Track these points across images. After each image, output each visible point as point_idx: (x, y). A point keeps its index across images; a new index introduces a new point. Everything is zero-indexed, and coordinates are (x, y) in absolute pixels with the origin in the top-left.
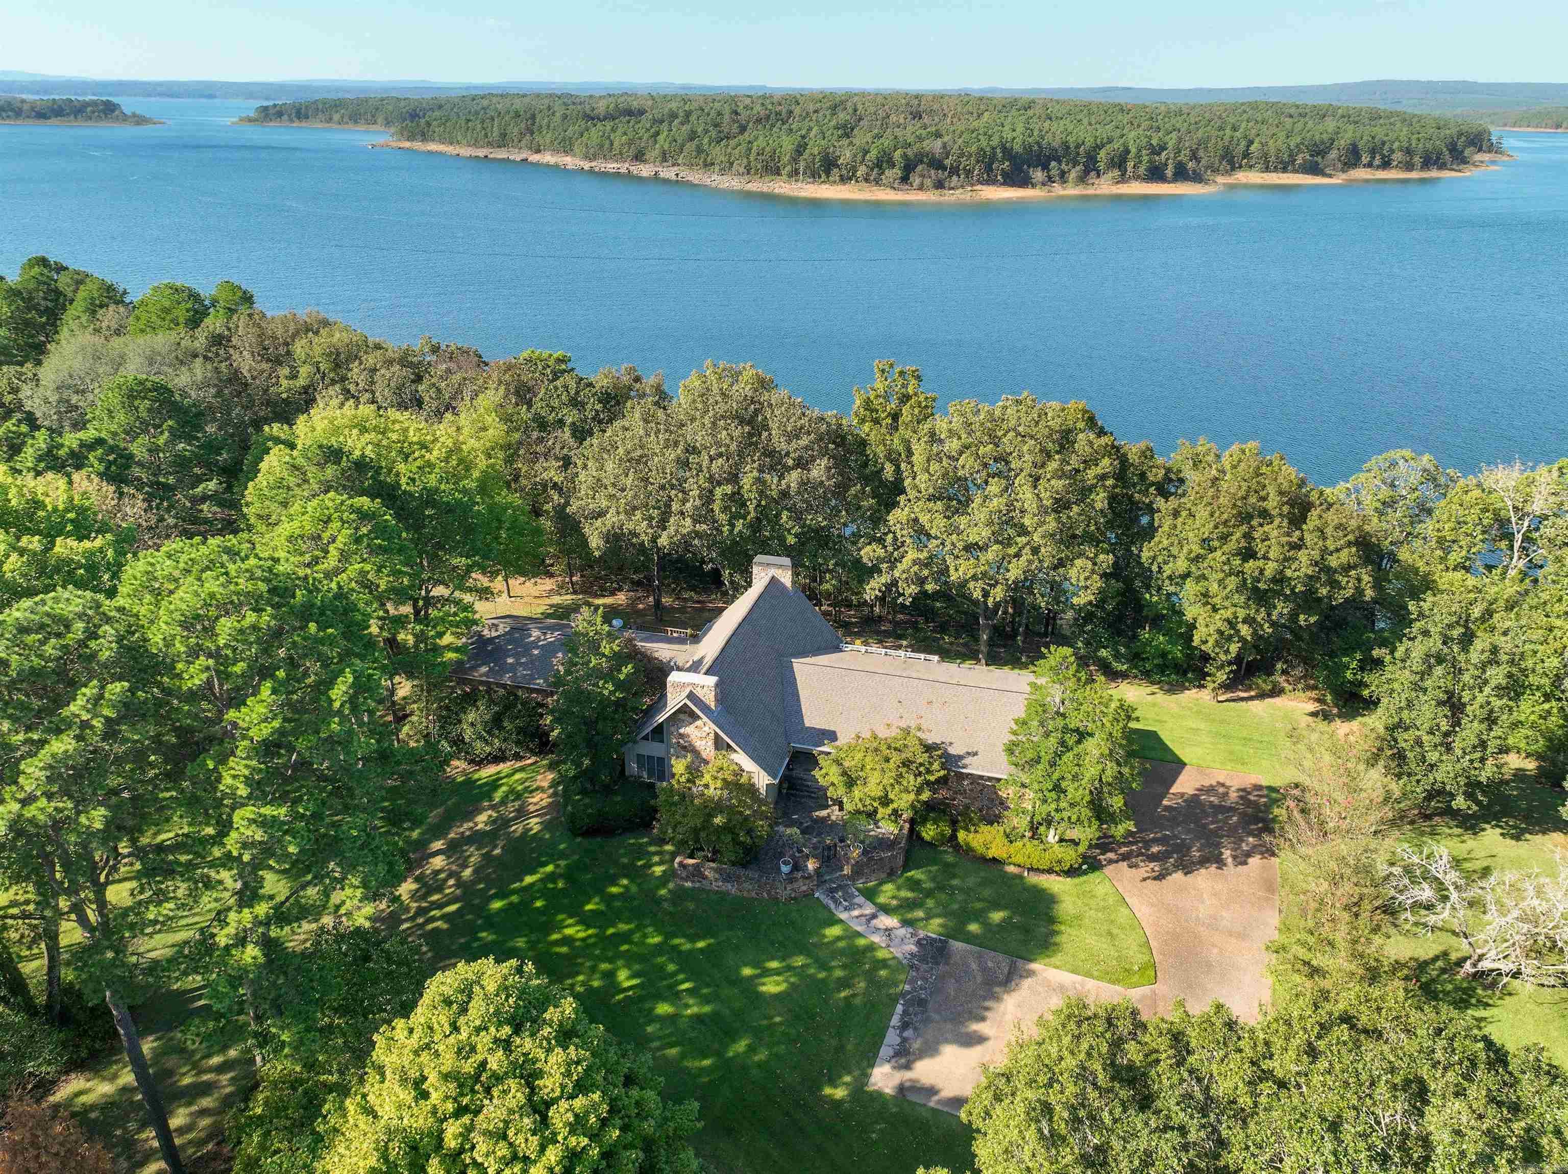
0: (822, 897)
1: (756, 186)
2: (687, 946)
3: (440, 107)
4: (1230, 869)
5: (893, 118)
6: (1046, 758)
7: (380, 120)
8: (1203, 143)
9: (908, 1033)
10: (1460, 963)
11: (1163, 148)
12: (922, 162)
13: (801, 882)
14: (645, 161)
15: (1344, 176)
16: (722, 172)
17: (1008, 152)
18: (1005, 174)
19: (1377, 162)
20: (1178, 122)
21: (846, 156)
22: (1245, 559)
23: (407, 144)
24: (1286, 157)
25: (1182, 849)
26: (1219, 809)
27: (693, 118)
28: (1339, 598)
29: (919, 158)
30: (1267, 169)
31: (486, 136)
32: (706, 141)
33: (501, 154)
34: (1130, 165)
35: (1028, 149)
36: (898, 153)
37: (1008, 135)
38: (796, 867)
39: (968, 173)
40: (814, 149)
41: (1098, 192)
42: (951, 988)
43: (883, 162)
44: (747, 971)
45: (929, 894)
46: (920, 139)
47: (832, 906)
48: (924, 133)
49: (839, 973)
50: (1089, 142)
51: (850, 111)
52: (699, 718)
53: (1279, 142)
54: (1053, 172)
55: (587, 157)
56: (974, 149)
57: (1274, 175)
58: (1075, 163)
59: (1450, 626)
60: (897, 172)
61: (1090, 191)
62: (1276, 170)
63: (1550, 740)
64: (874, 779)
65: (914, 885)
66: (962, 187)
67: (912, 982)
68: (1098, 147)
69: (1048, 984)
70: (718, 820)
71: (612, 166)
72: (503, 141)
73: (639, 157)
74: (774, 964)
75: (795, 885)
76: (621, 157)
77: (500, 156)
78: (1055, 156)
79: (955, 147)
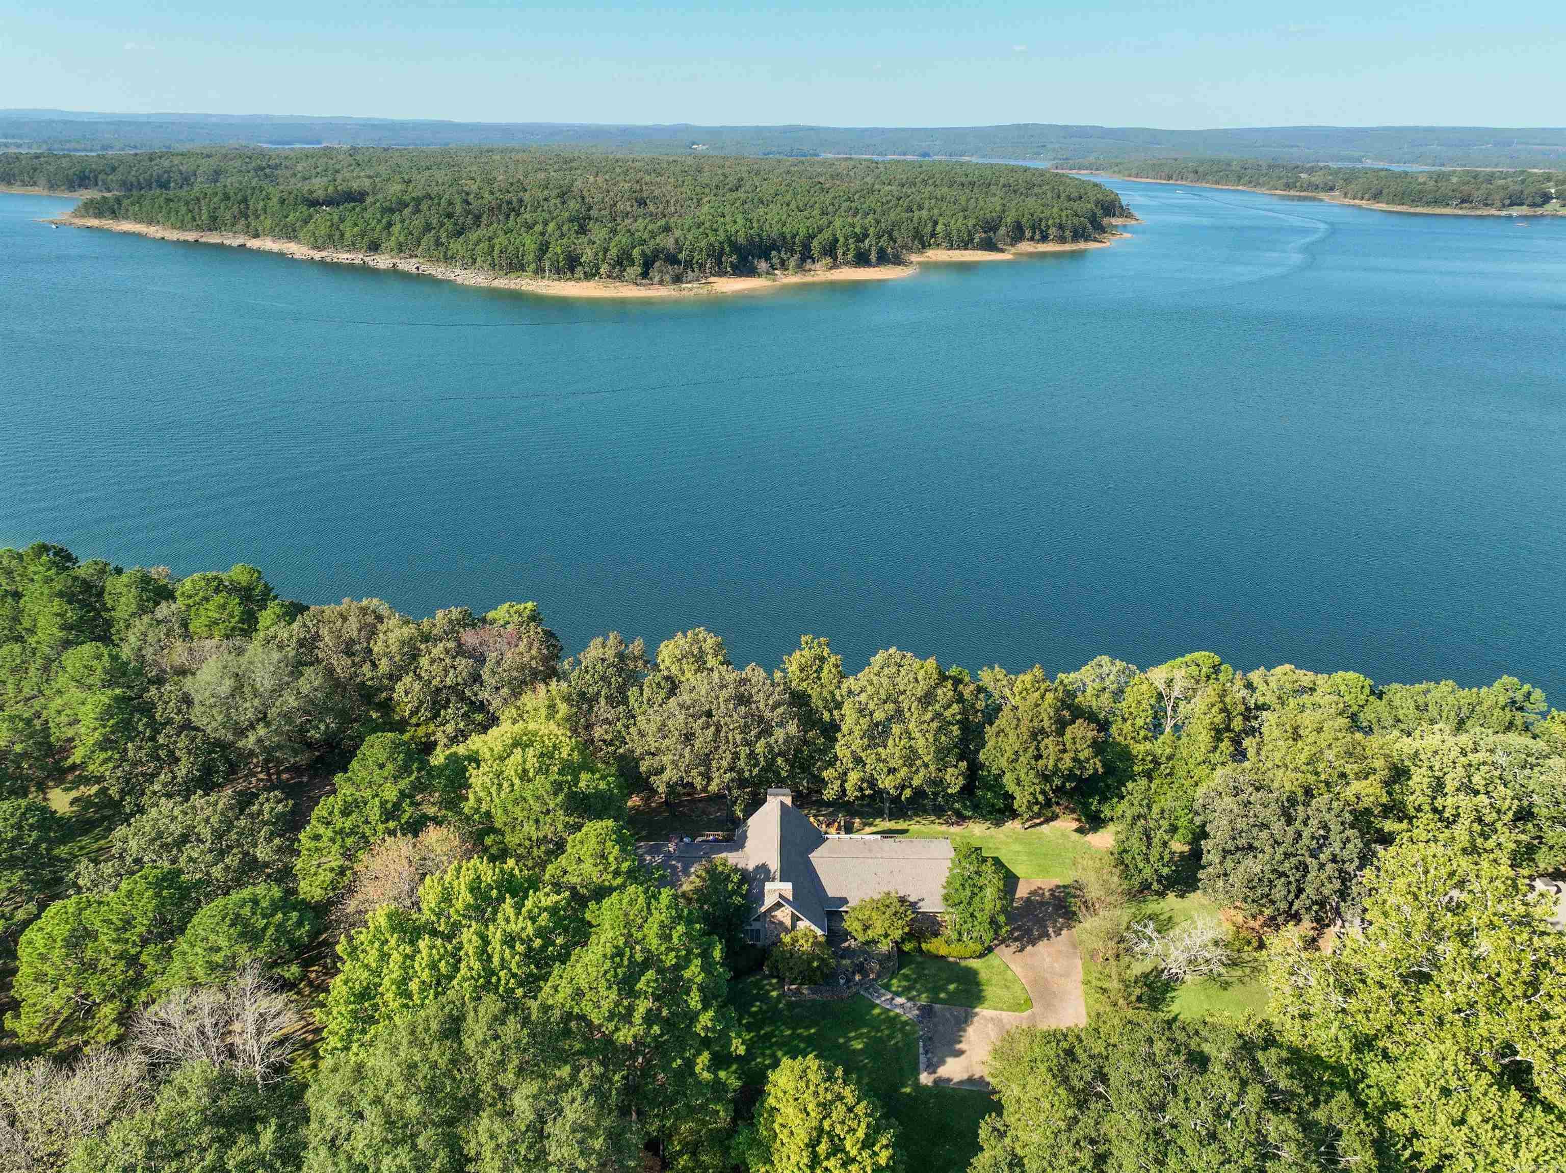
0: (865, 994)
1: (503, 282)
2: (806, 1034)
4: (1054, 939)
5: (620, 206)
6: (965, 902)
8: (895, 223)
9: (929, 1055)
10: (1163, 971)
11: (865, 235)
12: (658, 258)
13: (853, 988)
14: (381, 253)
15: (1013, 250)
16: (466, 267)
17: (735, 247)
18: (732, 265)
19: (1037, 237)
21: (587, 254)
22: (1037, 760)
23: (95, 222)
24: (966, 237)
25: (1028, 932)
26: (1042, 904)
27: (424, 207)
28: (1086, 775)
29: (656, 255)
30: (951, 248)
31: (194, 219)
32: (443, 233)
33: (214, 238)
34: (840, 252)
35: (750, 240)
36: (636, 250)
37: (731, 228)
38: (848, 980)
39: (701, 266)
40: (556, 249)
41: (816, 279)
42: (941, 1028)
43: (623, 260)
44: (841, 1041)
45: (916, 981)
46: (653, 235)
47: (871, 997)
49: (886, 1032)
50: (803, 232)
52: (783, 906)
53: (959, 224)
54: (774, 261)
55: (315, 246)
56: (703, 244)
57: (957, 252)
58: (792, 252)
59: (1142, 800)
60: (637, 269)
61: (809, 278)
62: (959, 248)
63: (1193, 834)
64: (878, 924)
65: (906, 978)
66: (697, 280)
67: (922, 1030)
68: (812, 237)
69: (985, 1018)
70: (815, 964)
71: (344, 257)
72: (214, 224)
74: (852, 1034)
75: (851, 990)
76: (353, 247)
77: (213, 241)
78: (774, 247)
79: (687, 243)
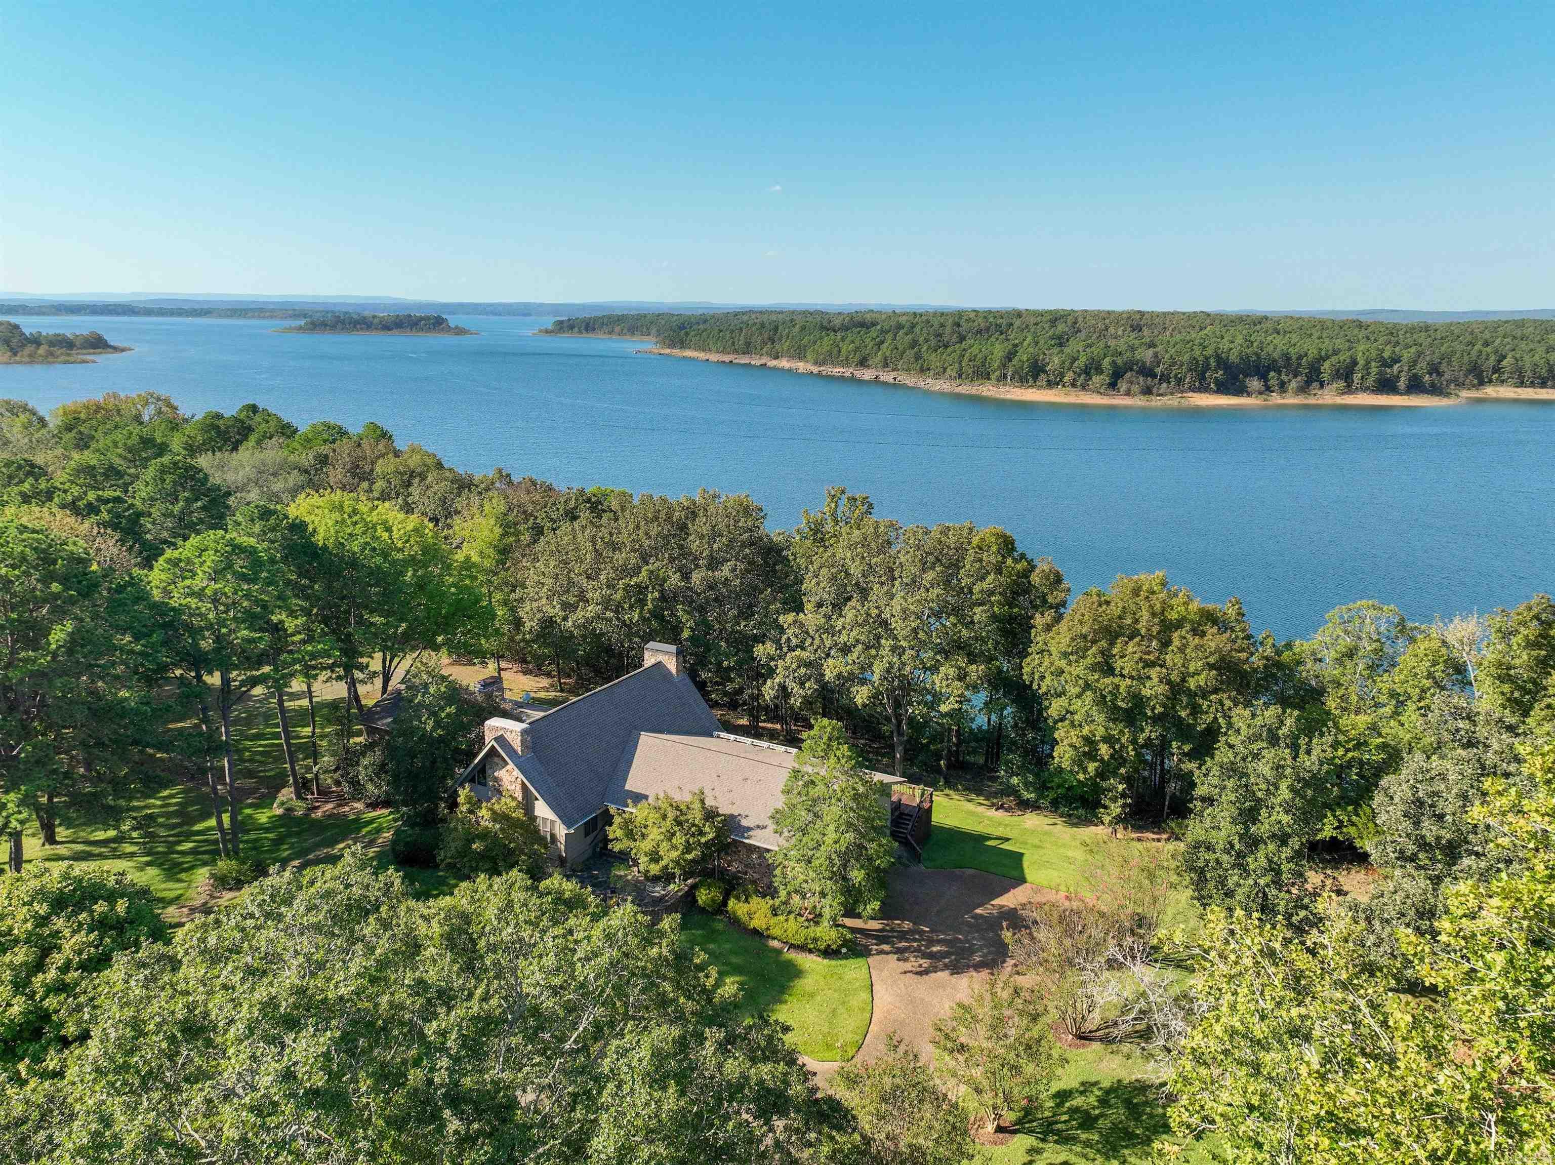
1: (965, 389)
3: (705, 321)
5: (1112, 330)
7: (654, 331)
8: (1447, 358)
11: (1396, 360)
12: (1131, 370)
14: (868, 367)
16: (937, 376)
17: (1222, 363)
18: (1217, 382)
20: (1421, 337)
21: (1054, 362)
23: (668, 351)
24: (1544, 372)
25: (965, 953)
27: (917, 330)
29: (1129, 366)
30: (1522, 384)
31: (733, 344)
32: (925, 348)
33: (744, 360)
34: (1357, 377)
35: (1244, 359)
36: (1107, 360)
37: (1224, 345)
39: (1179, 381)
40: (1023, 356)
41: (1320, 402)
43: (1091, 369)
46: (1132, 349)
48: (1137, 342)
50: (1313, 353)
51: (1069, 323)
52: (507, 763)
53: (1537, 358)
54: (1271, 383)
55: (816, 363)
56: (1186, 358)
57: (1530, 390)
58: (1297, 374)
60: (1105, 378)
61: (1312, 401)
62: (1532, 385)
66: (1172, 394)
68: (1322, 359)
71: (837, 371)
72: (747, 350)
73: (863, 363)
76: (846, 363)
77: (743, 362)
78: (1272, 366)
79: (1167, 356)
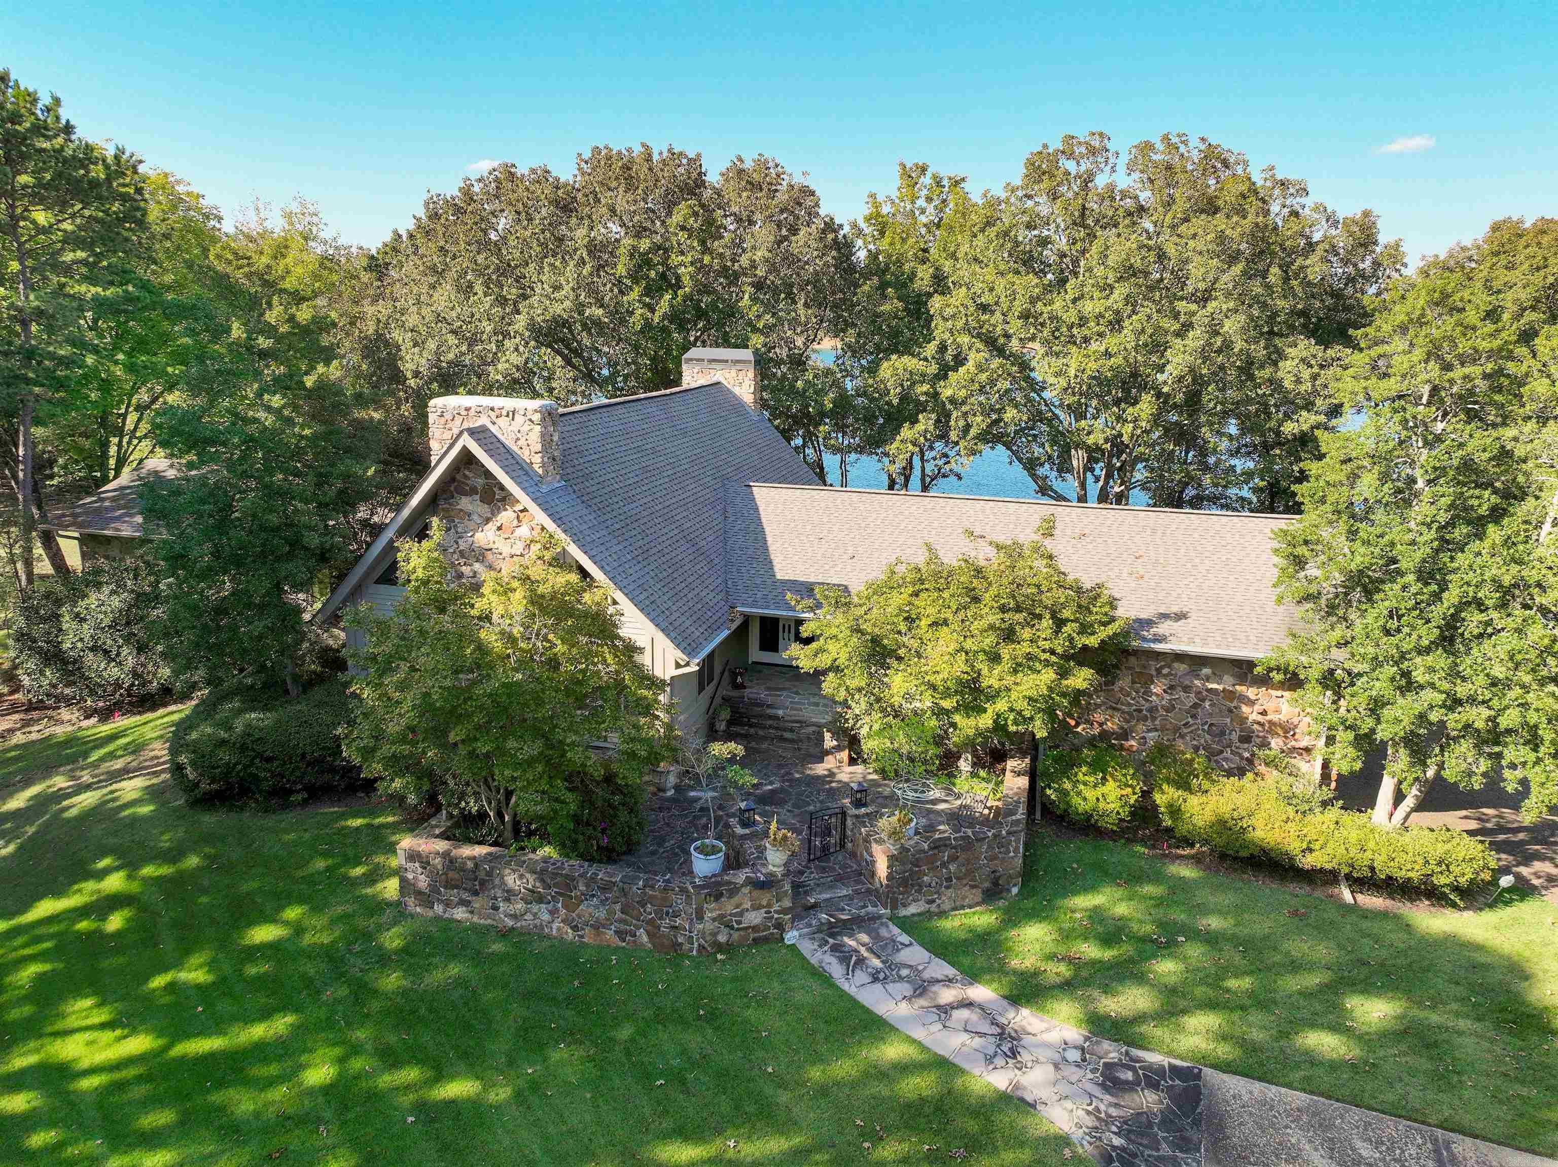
0: (807, 948)
13: (745, 898)
38: (735, 861)
47: (836, 970)
52: (506, 499)
75: (729, 906)
